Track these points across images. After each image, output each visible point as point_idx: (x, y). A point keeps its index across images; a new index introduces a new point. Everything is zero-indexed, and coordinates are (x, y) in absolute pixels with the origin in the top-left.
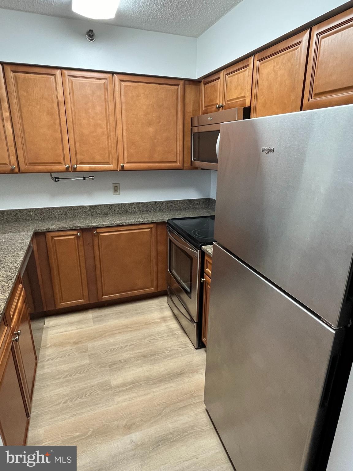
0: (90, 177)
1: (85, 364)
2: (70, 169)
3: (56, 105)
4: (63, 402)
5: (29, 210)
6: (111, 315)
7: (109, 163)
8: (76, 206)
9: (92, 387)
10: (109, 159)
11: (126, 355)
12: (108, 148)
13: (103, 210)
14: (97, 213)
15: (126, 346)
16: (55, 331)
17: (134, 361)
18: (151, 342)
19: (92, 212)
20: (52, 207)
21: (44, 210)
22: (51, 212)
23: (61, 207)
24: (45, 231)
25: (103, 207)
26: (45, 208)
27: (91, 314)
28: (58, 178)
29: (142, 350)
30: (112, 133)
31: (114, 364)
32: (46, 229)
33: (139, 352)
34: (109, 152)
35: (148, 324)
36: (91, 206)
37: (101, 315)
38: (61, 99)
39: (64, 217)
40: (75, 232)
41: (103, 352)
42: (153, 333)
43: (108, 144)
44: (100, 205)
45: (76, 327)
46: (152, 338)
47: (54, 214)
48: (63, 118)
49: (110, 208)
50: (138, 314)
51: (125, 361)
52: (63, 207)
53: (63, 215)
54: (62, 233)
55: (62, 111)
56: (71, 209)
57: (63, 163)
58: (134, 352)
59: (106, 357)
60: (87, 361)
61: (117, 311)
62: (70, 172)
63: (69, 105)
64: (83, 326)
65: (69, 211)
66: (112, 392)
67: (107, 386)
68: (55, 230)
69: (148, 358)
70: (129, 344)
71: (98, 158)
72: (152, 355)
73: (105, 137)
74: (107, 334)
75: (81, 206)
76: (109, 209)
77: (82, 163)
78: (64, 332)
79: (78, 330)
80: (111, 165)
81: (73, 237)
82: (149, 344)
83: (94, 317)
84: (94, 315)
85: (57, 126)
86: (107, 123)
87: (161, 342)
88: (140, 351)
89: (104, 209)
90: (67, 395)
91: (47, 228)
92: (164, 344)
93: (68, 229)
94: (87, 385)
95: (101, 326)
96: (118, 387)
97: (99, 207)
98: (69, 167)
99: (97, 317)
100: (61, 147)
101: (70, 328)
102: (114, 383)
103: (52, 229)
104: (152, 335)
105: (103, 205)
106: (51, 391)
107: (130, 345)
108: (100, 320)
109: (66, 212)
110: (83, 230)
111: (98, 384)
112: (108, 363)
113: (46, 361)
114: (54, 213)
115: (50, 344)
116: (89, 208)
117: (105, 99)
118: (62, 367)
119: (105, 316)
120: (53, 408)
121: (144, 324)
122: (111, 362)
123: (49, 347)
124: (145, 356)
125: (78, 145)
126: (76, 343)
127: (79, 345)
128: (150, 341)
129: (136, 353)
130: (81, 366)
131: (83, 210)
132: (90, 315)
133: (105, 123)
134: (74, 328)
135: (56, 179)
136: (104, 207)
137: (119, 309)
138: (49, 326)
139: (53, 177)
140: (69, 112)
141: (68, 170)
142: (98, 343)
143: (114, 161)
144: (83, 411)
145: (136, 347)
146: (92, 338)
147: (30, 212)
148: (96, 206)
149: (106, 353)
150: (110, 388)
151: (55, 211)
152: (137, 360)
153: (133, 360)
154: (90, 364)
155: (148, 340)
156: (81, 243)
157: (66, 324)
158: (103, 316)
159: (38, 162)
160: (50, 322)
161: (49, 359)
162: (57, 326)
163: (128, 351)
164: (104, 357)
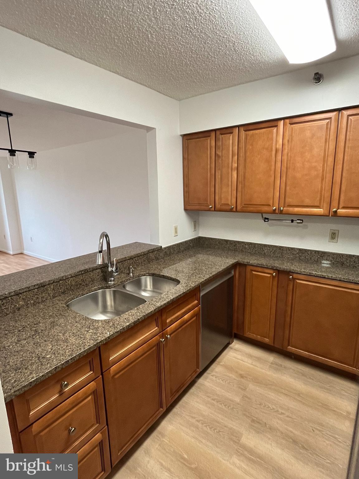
0: (298, 220)
1: (235, 401)
2: (277, 211)
3: (274, 152)
4: (197, 419)
5: (245, 243)
6: (291, 371)
7: (320, 207)
8: (285, 247)
9: (225, 427)
10: (320, 203)
11: (276, 423)
12: (321, 191)
13: (313, 257)
14: (306, 257)
15: (282, 414)
16: (235, 355)
17: (279, 436)
18: (314, 431)
19: (300, 256)
20: (264, 244)
21: (256, 245)
22: (262, 248)
23: (271, 246)
24: (246, 263)
25: (313, 253)
26: (257, 244)
27: (273, 358)
28: (268, 219)
29: (296, 432)
30: (328, 175)
31: (258, 422)
32: (247, 262)
33: (292, 432)
34: (321, 196)
35: (325, 407)
36: (300, 250)
37: (281, 365)
38: (279, 146)
39: (272, 255)
40: (271, 271)
41: (257, 402)
42: (324, 423)
43: (322, 187)
44: (311, 251)
45: (252, 362)
46: (318, 428)
47: (264, 251)
48: (279, 164)
49: (322, 255)
50: (321, 387)
51: (270, 429)
52: (273, 246)
53: (272, 253)
54: (260, 269)
55: (279, 157)
56: (280, 249)
57: (272, 205)
58: (286, 426)
59: (256, 409)
60: (237, 399)
61: (300, 371)
62: (277, 214)
63: (286, 152)
64: (258, 365)
65: (278, 250)
66: (236, 448)
67: (236, 437)
68: (253, 265)
69: (297, 447)
70: (287, 414)
71: (307, 201)
72: (304, 448)
73: (319, 180)
74: (273, 387)
75: (290, 248)
76: (320, 256)
77: (290, 206)
78: (240, 360)
79: (252, 366)
80: (322, 209)
81: (269, 275)
82: (311, 432)
83: (273, 362)
84: (274, 361)
85: (272, 172)
86: (323, 165)
87: (328, 442)
88: (294, 431)
89: (314, 255)
90: (203, 416)
91: (249, 261)
92: (329, 447)
93: (265, 266)
94: (222, 421)
95: (273, 375)
96: (244, 447)
97: (309, 253)
98: (276, 209)
99: (277, 365)
100: (272, 190)
101: (246, 359)
102: (244, 440)
103: (251, 263)
104: (321, 425)
105: (314, 250)
106: (197, 402)
107: (288, 416)
108: (278, 368)
109: (275, 251)
110: (280, 272)
111: (231, 429)
112: (254, 417)
113: (212, 376)
114: (264, 249)
115: (223, 363)
116: (297, 251)
117: (326, 139)
118: (218, 389)
119: (285, 367)
120: (187, 417)
121: (320, 404)
122: (256, 418)
123: (221, 365)
124: (295, 442)
125: (288, 188)
126: (242, 376)
127: (242, 380)
128: (314, 429)
129: (287, 430)
130: (231, 400)
131: (291, 252)
132: (271, 358)
133: (321, 165)
134: (250, 361)
135: (265, 219)
136: (315, 253)
137: (304, 370)
138: (233, 348)
139: (264, 217)
140: (285, 158)
141: (275, 212)
142: (259, 390)
143: (325, 205)
144: (204, 441)
145: (292, 423)
146: (257, 381)
147: (246, 245)
148: (306, 251)
149: (259, 406)
150: (237, 442)
151: (266, 248)
152: (283, 438)
153: (279, 434)
154: (238, 404)
155: (311, 427)
156: (275, 283)
157: (246, 354)
158: (283, 366)
159: (251, 203)
160: (236, 345)
161: (214, 375)
162: (238, 351)
163: (281, 420)
164: (254, 408)
